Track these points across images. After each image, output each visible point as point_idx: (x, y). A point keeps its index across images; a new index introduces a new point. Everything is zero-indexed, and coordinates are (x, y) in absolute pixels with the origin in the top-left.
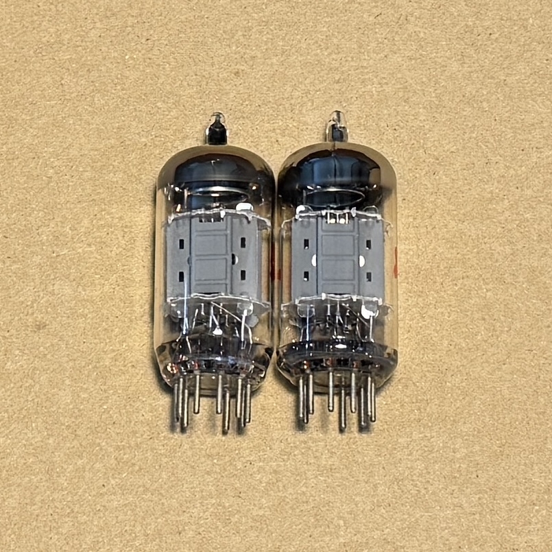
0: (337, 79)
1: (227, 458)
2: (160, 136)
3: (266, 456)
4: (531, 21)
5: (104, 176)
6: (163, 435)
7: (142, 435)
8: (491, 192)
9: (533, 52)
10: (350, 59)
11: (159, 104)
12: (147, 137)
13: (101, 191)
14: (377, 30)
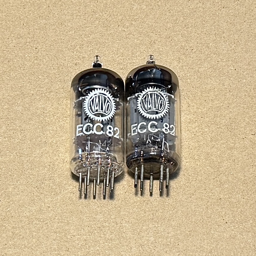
0: (121, 68)
1: (63, 234)
2: (40, 91)
3: (81, 233)
4: (211, 44)
5: (13, 107)
6: (34, 222)
7: (25, 222)
8: (190, 119)
9: (211, 58)
10: (128, 59)
11: (40, 77)
12: (34, 91)
13: (11, 114)
14: (141, 47)
